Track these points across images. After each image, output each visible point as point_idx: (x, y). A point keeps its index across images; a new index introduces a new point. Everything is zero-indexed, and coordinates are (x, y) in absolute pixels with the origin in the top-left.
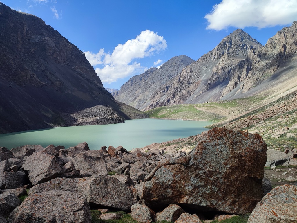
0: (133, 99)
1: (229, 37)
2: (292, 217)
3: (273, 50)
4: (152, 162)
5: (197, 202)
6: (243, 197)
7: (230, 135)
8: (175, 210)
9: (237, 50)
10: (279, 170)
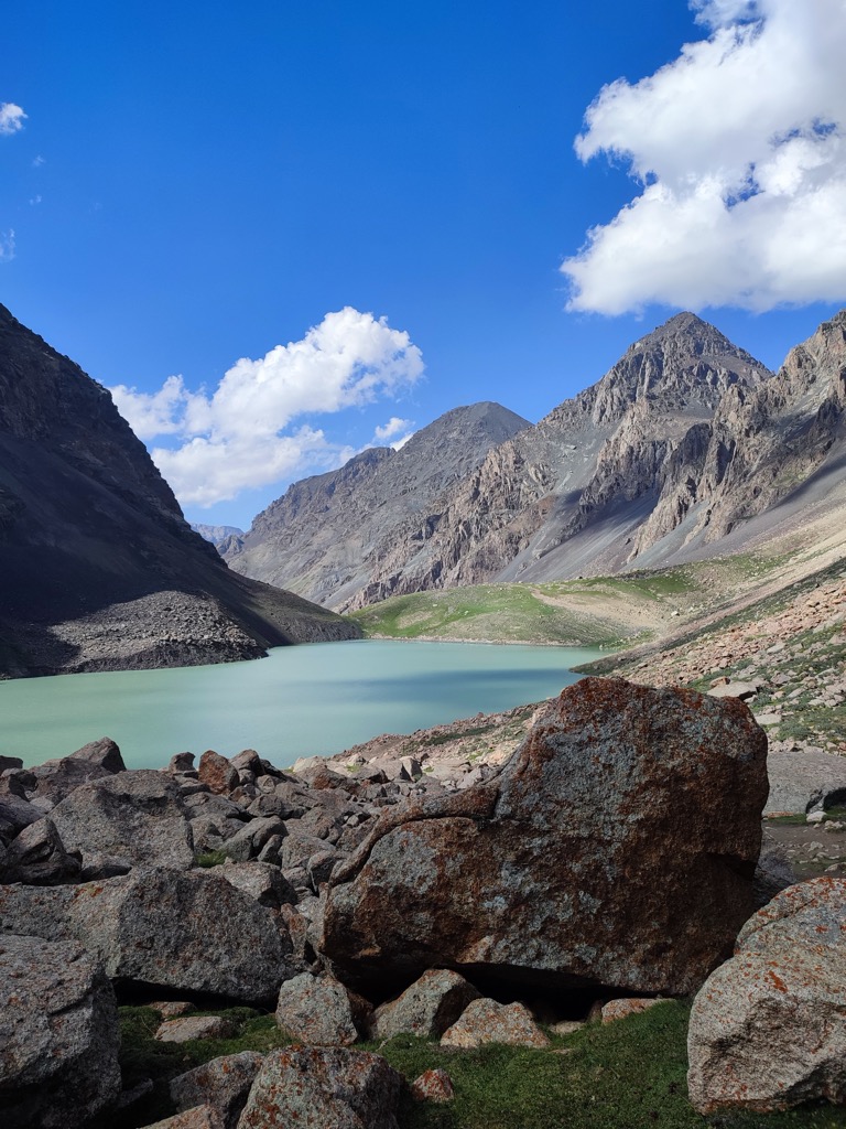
0: (301, 565)
1: (653, 340)
2: (835, 991)
3: (807, 389)
4: (371, 810)
5: (524, 957)
6: (691, 930)
7: (640, 705)
8: (446, 991)
9: (682, 388)
10: (838, 825)
